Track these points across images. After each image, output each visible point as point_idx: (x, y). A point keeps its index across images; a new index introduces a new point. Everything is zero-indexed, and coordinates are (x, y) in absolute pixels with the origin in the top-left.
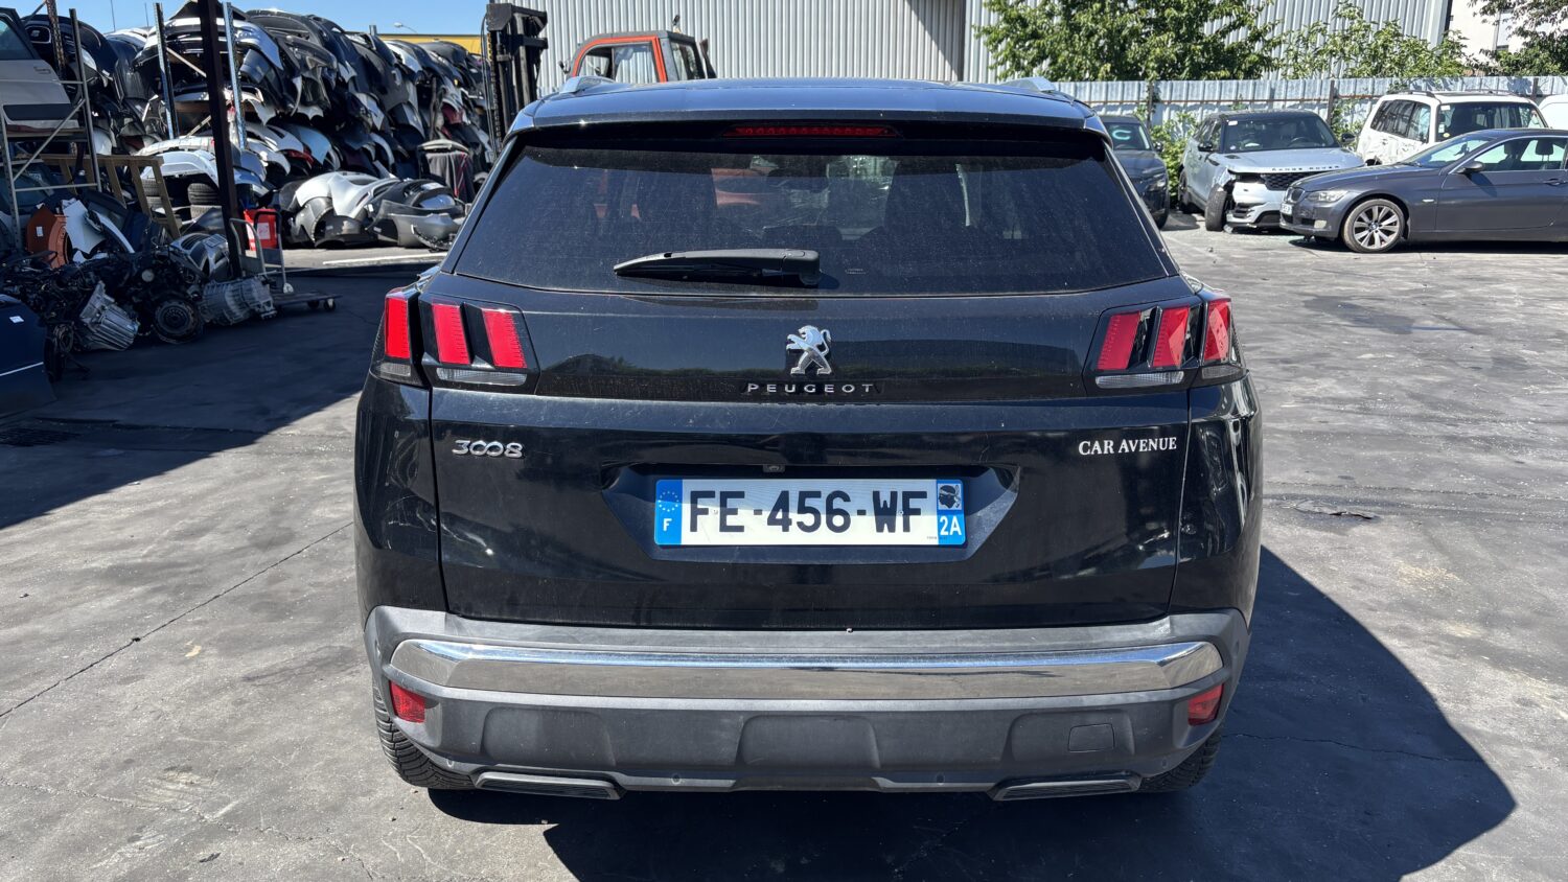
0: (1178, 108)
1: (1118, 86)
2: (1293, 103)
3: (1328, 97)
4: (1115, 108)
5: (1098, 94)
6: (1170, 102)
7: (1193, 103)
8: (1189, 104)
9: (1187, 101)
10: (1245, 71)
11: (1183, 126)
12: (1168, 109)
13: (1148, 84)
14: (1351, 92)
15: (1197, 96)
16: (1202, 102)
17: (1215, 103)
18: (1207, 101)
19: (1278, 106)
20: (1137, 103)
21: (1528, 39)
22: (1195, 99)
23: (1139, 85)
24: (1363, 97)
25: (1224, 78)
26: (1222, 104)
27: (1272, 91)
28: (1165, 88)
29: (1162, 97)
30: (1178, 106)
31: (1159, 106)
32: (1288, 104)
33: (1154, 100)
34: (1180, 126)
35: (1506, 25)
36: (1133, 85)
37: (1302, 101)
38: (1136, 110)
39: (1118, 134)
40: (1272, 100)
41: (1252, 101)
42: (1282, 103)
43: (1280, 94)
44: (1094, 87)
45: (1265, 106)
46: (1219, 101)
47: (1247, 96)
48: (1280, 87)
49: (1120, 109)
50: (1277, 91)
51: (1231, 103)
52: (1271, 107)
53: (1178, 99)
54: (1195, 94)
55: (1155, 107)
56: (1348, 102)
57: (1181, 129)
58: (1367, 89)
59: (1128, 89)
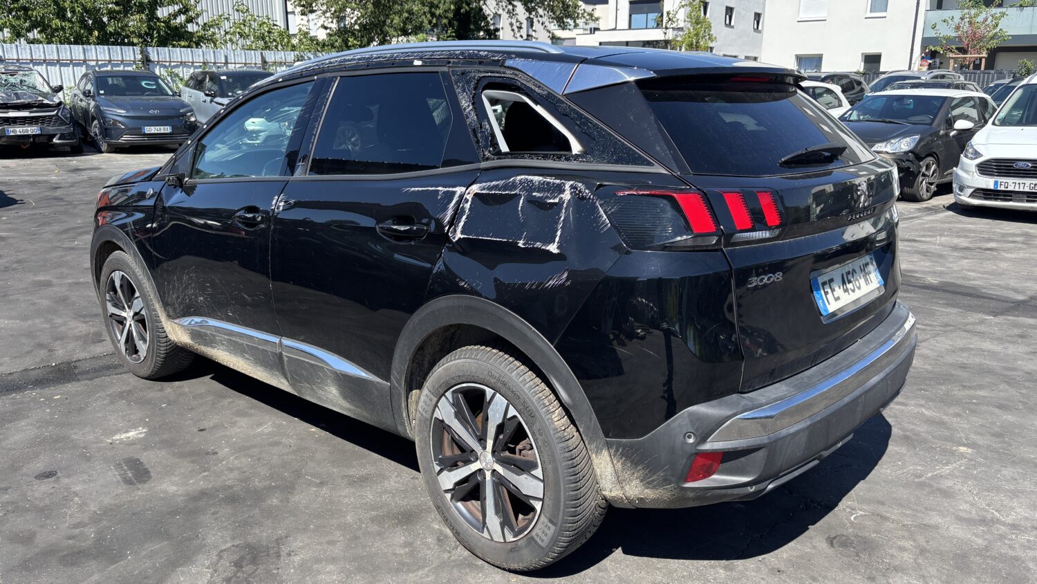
0: (165, 66)
1: (117, 49)
2: (240, 65)
3: (260, 62)
4: (118, 65)
5: (102, 55)
6: (158, 62)
7: (175, 64)
8: (172, 64)
9: (170, 62)
10: (195, 42)
11: (171, 79)
12: (158, 67)
13: (140, 48)
14: (273, 60)
15: (177, 58)
16: (181, 62)
17: (190, 64)
18: (185, 62)
19: (231, 67)
20: (134, 62)
21: (328, 31)
22: (175, 60)
23: (134, 49)
24: (281, 63)
25: (184, 47)
26: (195, 64)
27: (226, 57)
28: (153, 52)
29: (152, 59)
30: (165, 65)
31: (151, 64)
32: (237, 66)
33: (147, 60)
34: (169, 78)
35: (314, 22)
36: (129, 49)
37: (245, 64)
38: (134, 67)
39: (145, 84)
40: (226, 63)
41: (215, 63)
42: (233, 65)
43: (231, 59)
44: (98, 50)
45: (223, 66)
46: (193, 63)
47: (210, 59)
48: (230, 54)
49: (122, 66)
50: (229, 57)
51: (201, 64)
52: (227, 67)
53: (164, 60)
54: (175, 57)
55: (148, 65)
56: (273, 65)
57: (170, 81)
58: (281, 58)
59: (125, 52)
